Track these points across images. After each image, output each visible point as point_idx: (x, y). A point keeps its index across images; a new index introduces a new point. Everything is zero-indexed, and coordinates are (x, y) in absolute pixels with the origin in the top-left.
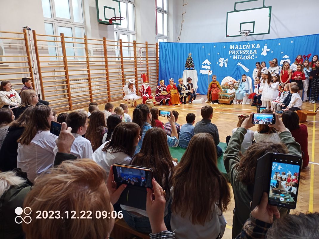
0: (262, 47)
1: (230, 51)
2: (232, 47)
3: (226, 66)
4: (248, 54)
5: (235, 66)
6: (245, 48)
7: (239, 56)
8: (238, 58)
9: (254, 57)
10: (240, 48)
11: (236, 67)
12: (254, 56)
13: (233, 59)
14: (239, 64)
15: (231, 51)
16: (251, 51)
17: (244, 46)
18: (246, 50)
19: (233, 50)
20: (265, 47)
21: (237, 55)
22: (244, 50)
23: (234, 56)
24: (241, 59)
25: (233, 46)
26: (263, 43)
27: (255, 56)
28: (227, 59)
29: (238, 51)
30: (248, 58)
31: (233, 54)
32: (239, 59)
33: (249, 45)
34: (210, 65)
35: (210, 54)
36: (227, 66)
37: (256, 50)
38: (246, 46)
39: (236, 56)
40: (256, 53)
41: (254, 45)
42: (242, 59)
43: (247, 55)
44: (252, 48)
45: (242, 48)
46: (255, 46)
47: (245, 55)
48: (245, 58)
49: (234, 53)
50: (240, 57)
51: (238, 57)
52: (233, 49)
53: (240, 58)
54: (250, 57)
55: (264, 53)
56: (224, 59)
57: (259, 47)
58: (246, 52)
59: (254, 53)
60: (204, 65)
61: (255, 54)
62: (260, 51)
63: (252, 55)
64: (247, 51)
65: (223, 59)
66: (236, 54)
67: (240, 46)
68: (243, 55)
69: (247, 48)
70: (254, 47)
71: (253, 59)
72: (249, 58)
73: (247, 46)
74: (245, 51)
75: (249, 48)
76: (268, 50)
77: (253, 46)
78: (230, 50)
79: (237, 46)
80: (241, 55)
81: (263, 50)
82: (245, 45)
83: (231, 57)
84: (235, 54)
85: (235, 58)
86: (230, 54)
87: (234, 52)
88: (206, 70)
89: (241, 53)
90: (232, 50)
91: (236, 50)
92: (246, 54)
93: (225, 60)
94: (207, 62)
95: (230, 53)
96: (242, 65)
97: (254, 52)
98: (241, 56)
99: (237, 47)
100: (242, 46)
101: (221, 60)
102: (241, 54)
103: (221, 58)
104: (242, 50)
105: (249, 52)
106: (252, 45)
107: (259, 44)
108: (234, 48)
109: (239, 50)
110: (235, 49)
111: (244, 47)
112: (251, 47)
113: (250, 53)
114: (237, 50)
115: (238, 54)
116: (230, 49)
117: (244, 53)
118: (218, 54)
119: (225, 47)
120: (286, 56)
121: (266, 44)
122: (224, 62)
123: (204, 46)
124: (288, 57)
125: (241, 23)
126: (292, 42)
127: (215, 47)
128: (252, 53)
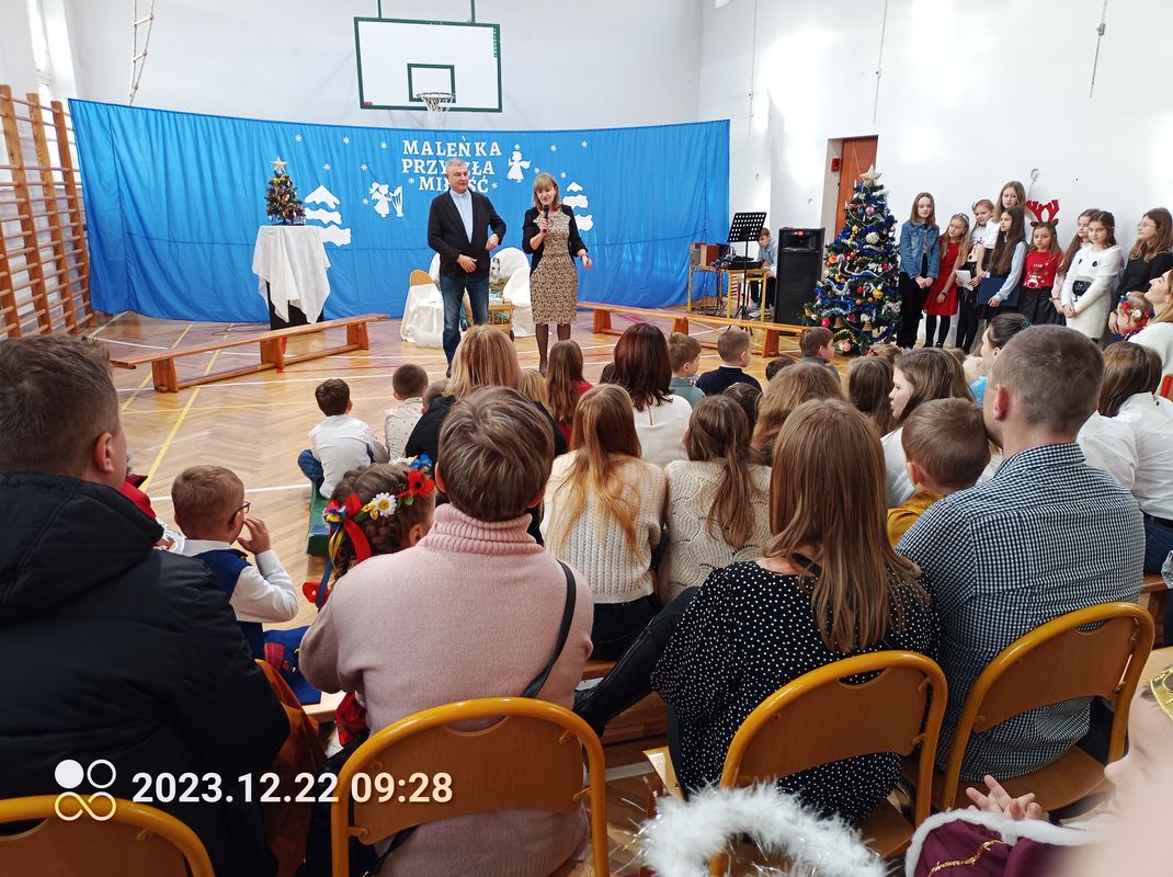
0: (507, 154)
1: (404, 161)
2: (410, 147)
3: (400, 214)
7: (439, 179)
8: (435, 186)
9: (489, 186)
10: (439, 153)
12: (486, 181)
13: (421, 188)
15: (410, 161)
16: (475, 164)
17: (449, 145)
19: (417, 157)
20: (517, 156)
21: (433, 175)
23: (423, 179)
25: (415, 143)
26: (508, 139)
27: (490, 183)
29: (434, 162)
31: (416, 171)
33: (468, 144)
34: (339, 208)
35: (332, 168)
36: (402, 215)
37: (489, 163)
38: (458, 146)
39: (431, 179)
40: (492, 173)
41: (483, 144)
44: (478, 154)
45: (444, 154)
46: (487, 149)
49: (421, 167)
51: (435, 181)
52: (416, 152)
54: (476, 185)
55: (515, 174)
56: (387, 186)
57: (499, 153)
59: (485, 172)
60: (315, 207)
61: (488, 176)
62: (502, 165)
63: (481, 177)
65: (384, 189)
66: (430, 172)
67: (439, 144)
69: (461, 154)
70: (485, 154)
71: (486, 191)
73: (461, 146)
75: (468, 154)
76: (526, 165)
77: (480, 150)
78: (405, 157)
79: (427, 143)
81: (510, 164)
82: (455, 145)
83: (411, 181)
84: (423, 172)
85: (426, 184)
86: (405, 171)
87: (420, 164)
88: (325, 226)
90: (413, 157)
91: (425, 158)
93: (391, 190)
94: (321, 194)
95: (405, 167)
97: (486, 169)
99: (429, 146)
100: (444, 147)
101: (377, 190)
103: (375, 185)
104: (445, 158)
106: (477, 144)
107: (495, 144)
108: (420, 150)
109: (438, 158)
110: (423, 153)
111: (450, 150)
112: (473, 150)
113: (475, 173)
114: (430, 158)
115: (436, 172)
116: (405, 152)
118: (364, 167)
119: (384, 145)
120: (574, 187)
121: (517, 147)
122: (390, 200)
123: (302, 135)
124: (581, 189)
125: (410, 66)
126: (584, 144)
127: (346, 140)
128: (480, 174)
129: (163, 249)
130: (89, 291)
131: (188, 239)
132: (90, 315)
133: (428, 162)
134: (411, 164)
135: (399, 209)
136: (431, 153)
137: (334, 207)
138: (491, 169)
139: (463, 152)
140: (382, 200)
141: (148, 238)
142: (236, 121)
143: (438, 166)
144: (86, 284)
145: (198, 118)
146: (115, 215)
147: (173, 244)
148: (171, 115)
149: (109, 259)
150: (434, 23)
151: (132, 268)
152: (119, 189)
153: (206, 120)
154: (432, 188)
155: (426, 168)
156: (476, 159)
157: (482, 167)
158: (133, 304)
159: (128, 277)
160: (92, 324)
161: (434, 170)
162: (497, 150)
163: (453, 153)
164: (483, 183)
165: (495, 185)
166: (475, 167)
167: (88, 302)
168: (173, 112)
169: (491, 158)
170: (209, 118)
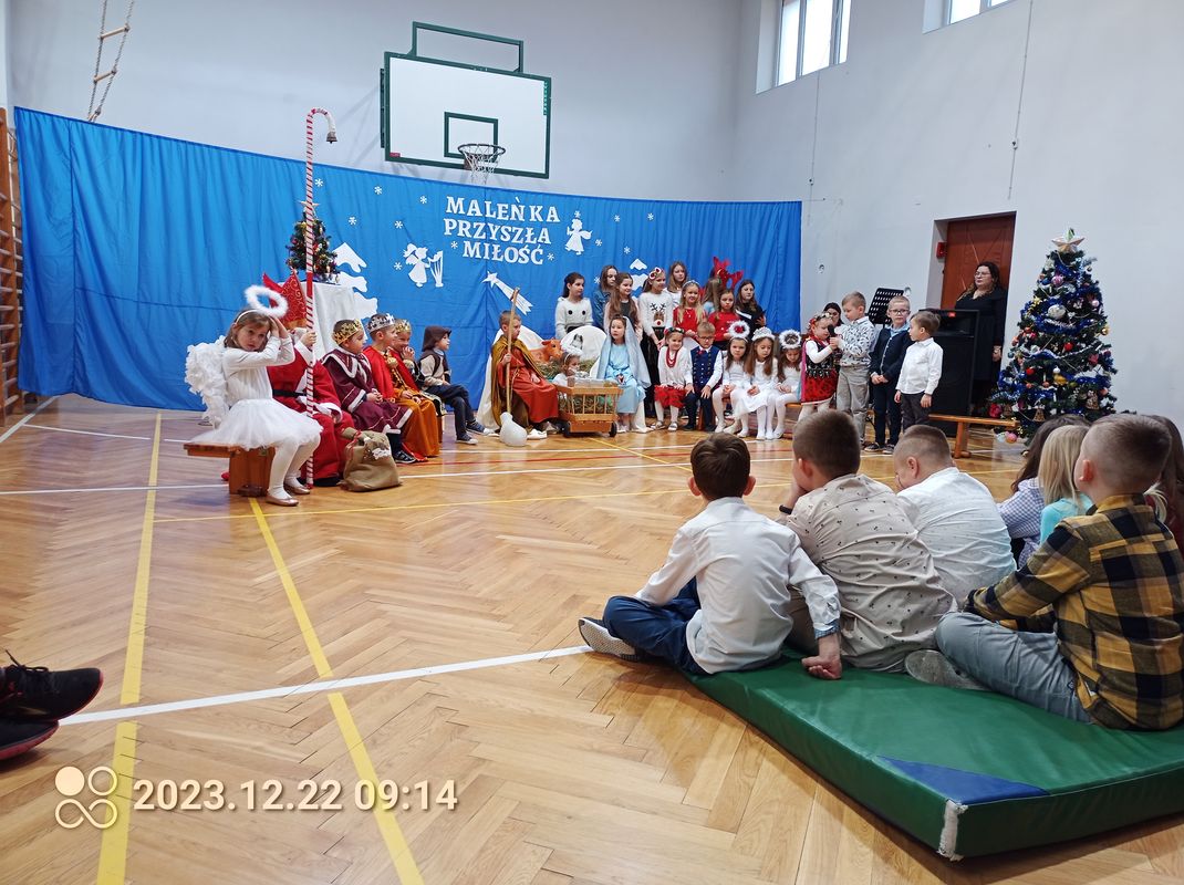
0: (566, 223)
1: (447, 221)
2: (454, 204)
3: (439, 284)
4: (521, 242)
5: (476, 285)
6: (507, 219)
7: (488, 245)
8: (483, 254)
9: (544, 257)
10: (488, 215)
11: (480, 290)
12: (541, 252)
13: (465, 255)
14: (492, 278)
15: (454, 222)
16: (529, 230)
17: (500, 206)
18: (512, 224)
19: (462, 217)
20: (577, 224)
21: (480, 240)
22: (503, 223)
23: (468, 244)
24: (495, 258)
25: (460, 201)
26: (569, 204)
27: (546, 253)
28: (440, 254)
29: (482, 225)
30: (521, 256)
31: (461, 234)
32: (486, 257)
33: (522, 207)
34: (364, 272)
35: (359, 222)
36: (442, 285)
37: (545, 230)
38: (510, 207)
39: (477, 245)
40: (548, 242)
41: (540, 208)
42: (501, 259)
43: (518, 247)
44: (533, 219)
45: (494, 216)
46: (544, 214)
47: (509, 244)
48: (511, 257)
49: (466, 230)
50: (491, 249)
51: (482, 247)
52: (462, 212)
53: (491, 256)
54: (529, 255)
55: (575, 244)
56: (425, 250)
57: (557, 220)
58: (512, 235)
59: (540, 240)
61: (544, 245)
62: (560, 234)
63: (535, 247)
64: (514, 229)
65: (422, 252)
66: (476, 236)
67: (488, 204)
68: (504, 245)
69: (513, 218)
70: (540, 220)
71: (541, 262)
72: (527, 260)
73: (514, 208)
74: (507, 230)
75: (521, 219)
76: (587, 235)
77: (535, 214)
78: (451, 216)
79: (474, 202)
80: (492, 242)
81: (569, 233)
82: (507, 206)
83: (454, 245)
84: (469, 235)
85: (471, 250)
87: (465, 226)
89: (494, 233)
90: (458, 217)
91: (472, 220)
92: (514, 241)
93: (430, 254)
94: (347, 254)
95: (448, 228)
96: (501, 285)
97: (541, 237)
98: (496, 247)
99: (477, 206)
100: (494, 208)
101: (413, 253)
102: (493, 237)
103: (411, 247)
104: (495, 221)
105: (524, 234)
106: (532, 208)
107: (553, 209)
108: (466, 210)
109: (486, 220)
110: (470, 214)
111: (501, 212)
112: (527, 214)
113: (528, 241)
114: (477, 219)
115: (483, 237)
116: (449, 211)
117: (505, 237)
118: (399, 225)
119: (424, 200)
120: (638, 264)
121: (578, 214)
122: (428, 266)
123: (324, 180)
124: (645, 267)
125: (448, 115)
126: (651, 217)
127: (378, 190)
128: (534, 242)
129: (128, 312)
130: (17, 364)
131: (164, 301)
132: (15, 398)
133: (475, 225)
134: (455, 225)
135: (438, 278)
136: (479, 214)
137: (358, 270)
138: (547, 237)
139: (516, 216)
140: (418, 265)
141: (108, 295)
142: (241, 156)
143: (486, 229)
144: (14, 353)
145: (190, 147)
146: (67, 263)
147: (143, 306)
148: (155, 140)
149: (51, 321)
150: (478, 68)
151: (82, 335)
152: (75, 230)
153: (202, 151)
154: (478, 256)
155: (473, 231)
156: (531, 225)
157: (536, 234)
158: (80, 385)
159: (76, 346)
160: (16, 409)
161: (481, 234)
162: (555, 216)
163: (504, 215)
164: (537, 253)
165: (551, 257)
166: (529, 234)
167: (13, 380)
168: (158, 137)
169: (547, 225)
170: (206, 149)
